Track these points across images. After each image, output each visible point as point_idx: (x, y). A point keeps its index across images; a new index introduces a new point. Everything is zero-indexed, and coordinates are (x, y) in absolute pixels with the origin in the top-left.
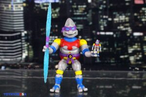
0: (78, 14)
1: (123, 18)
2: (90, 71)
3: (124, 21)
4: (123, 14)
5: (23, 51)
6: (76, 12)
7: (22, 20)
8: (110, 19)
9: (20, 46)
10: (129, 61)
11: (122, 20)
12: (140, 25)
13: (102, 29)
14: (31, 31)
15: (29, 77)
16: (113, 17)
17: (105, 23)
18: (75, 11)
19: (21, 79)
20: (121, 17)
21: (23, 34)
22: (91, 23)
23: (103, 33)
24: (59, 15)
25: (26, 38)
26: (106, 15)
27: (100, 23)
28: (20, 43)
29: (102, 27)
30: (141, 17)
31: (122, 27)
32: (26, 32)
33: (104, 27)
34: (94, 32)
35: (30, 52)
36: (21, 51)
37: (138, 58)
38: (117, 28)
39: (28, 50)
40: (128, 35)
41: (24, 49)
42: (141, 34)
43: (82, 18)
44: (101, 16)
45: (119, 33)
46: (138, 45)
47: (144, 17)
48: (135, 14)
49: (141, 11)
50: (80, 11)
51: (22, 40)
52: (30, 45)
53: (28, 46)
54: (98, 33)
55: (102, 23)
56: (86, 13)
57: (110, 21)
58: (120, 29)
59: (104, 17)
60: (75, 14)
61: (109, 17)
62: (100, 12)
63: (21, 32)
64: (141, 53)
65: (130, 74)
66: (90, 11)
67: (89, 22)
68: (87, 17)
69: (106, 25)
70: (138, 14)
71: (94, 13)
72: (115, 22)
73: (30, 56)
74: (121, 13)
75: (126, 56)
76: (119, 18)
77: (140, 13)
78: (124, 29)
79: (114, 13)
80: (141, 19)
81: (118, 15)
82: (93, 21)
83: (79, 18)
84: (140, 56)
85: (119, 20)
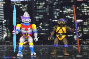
0: (40, 8)
1: (69, 10)
2: (46, 45)
3: (70, 12)
4: (69, 8)
5: (4, 33)
6: (39, 7)
7: (3, 13)
8: (61, 11)
9: (2, 30)
10: (74, 39)
11: (69, 12)
12: (81, 15)
13: (56, 18)
14: (9, 20)
15: (8, 50)
16: (63, 10)
17: (57, 14)
18: (37, 6)
19: (3, 51)
20: (68, 10)
21: (4, 22)
22: (48, 14)
23: (56, 21)
24: (27, 9)
25: (6, 24)
26: (58, 9)
27: (54, 14)
28: (2, 28)
29: (56, 16)
30: (82, 9)
31: (69, 16)
32: (5, 21)
33: (57, 17)
34: (50, 20)
35: (8, 34)
36: (3, 33)
37: (80, 37)
38: (65, 17)
39: (7, 32)
40: (73, 21)
41: (5, 32)
42: (82, 21)
43: (42, 11)
44: (55, 10)
45: (67, 20)
46: (79, 28)
47: (83, 9)
48: (78, 8)
49: (81, 6)
50: (41, 6)
51: (3, 26)
52: (8, 29)
53: (7, 30)
54: (53, 21)
55: (56, 14)
56: (45, 8)
57: (61, 12)
58: (67, 17)
59: (57, 10)
60: (38, 8)
61: (60, 10)
62: (54, 7)
63: (2, 21)
64: (81, 33)
65: (74, 47)
66: (48, 6)
67: (47, 14)
68: (46, 10)
69: (58, 15)
70: (80, 8)
71: (50, 8)
72: (64, 13)
73: (8, 37)
74: (68, 7)
75: (72, 35)
76: (67, 10)
77: (81, 7)
78: (70, 18)
79: (64, 7)
80: (81, 11)
81: (66, 8)
82: (49, 13)
83: (40, 11)
84: (81, 35)
85: (67, 12)
